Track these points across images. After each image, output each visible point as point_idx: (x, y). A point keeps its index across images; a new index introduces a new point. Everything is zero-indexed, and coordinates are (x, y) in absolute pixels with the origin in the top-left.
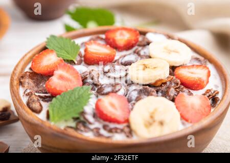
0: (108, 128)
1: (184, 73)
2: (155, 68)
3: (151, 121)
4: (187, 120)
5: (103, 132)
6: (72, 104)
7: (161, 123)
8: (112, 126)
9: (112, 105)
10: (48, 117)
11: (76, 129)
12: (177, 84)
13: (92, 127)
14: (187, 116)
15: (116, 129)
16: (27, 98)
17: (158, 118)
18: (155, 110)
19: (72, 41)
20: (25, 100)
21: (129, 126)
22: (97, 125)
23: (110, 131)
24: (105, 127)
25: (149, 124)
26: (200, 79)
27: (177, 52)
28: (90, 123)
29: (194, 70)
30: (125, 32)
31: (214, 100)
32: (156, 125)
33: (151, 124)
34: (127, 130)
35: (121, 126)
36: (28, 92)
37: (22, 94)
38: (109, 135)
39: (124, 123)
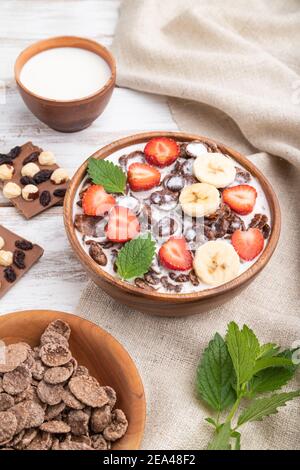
0: (175, 277)
1: (232, 196)
2: (206, 198)
4: (244, 258)
5: (170, 281)
6: (137, 256)
7: (223, 267)
8: (178, 273)
9: (175, 252)
10: (115, 268)
11: (144, 280)
12: (228, 212)
13: (159, 277)
14: (245, 254)
15: (183, 276)
16: (89, 247)
17: (220, 262)
18: (217, 254)
19: (105, 160)
20: (86, 249)
21: (193, 272)
22: (163, 273)
23: (177, 280)
24: (171, 276)
25: (212, 270)
26: (249, 206)
27: (221, 171)
29: (242, 192)
30: (163, 144)
31: (265, 229)
32: (219, 269)
33: (214, 269)
34: (192, 277)
35: (186, 273)
36: (88, 238)
37: (81, 242)
38: (177, 284)
39: (188, 269)
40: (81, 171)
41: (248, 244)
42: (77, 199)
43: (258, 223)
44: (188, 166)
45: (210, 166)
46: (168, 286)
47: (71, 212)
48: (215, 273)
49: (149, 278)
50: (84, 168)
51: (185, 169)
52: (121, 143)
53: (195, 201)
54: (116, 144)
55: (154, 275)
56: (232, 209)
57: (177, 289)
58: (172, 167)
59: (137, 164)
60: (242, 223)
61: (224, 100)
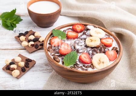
0: (85, 66)
1: (104, 41)
2: (95, 41)
3: (100, 62)
4: (111, 61)
6: (71, 59)
7: (103, 63)
8: (86, 65)
9: (85, 57)
10: (63, 63)
12: (103, 46)
13: (79, 66)
14: (111, 59)
15: (88, 66)
16: (53, 56)
17: (102, 61)
18: (101, 58)
21: (92, 65)
22: (81, 65)
23: (86, 67)
24: (84, 66)
26: (111, 43)
27: (100, 33)
28: (79, 65)
29: (107, 40)
31: (117, 51)
32: (102, 63)
33: (100, 63)
34: (92, 66)
35: (89, 65)
36: (52, 54)
37: (50, 55)
38: (86, 68)
39: (90, 63)
40: (50, 34)
41: (112, 56)
42: (48, 42)
43: (114, 49)
44: (88, 32)
45: (96, 32)
46: (83, 69)
47: (46, 46)
48: (100, 65)
49: (75, 66)
50: (51, 33)
51: (87, 33)
52: (64, 26)
53: (91, 42)
54: (62, 26)
55: (78, 65)
56: (104, 45)
57: (86, 70)
58: (82, 33)
59: (70, 31)
60: (108, 50)
61: (99, 15)
